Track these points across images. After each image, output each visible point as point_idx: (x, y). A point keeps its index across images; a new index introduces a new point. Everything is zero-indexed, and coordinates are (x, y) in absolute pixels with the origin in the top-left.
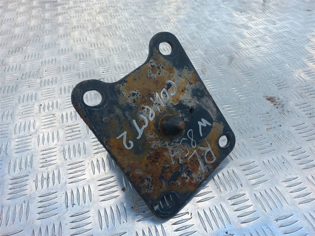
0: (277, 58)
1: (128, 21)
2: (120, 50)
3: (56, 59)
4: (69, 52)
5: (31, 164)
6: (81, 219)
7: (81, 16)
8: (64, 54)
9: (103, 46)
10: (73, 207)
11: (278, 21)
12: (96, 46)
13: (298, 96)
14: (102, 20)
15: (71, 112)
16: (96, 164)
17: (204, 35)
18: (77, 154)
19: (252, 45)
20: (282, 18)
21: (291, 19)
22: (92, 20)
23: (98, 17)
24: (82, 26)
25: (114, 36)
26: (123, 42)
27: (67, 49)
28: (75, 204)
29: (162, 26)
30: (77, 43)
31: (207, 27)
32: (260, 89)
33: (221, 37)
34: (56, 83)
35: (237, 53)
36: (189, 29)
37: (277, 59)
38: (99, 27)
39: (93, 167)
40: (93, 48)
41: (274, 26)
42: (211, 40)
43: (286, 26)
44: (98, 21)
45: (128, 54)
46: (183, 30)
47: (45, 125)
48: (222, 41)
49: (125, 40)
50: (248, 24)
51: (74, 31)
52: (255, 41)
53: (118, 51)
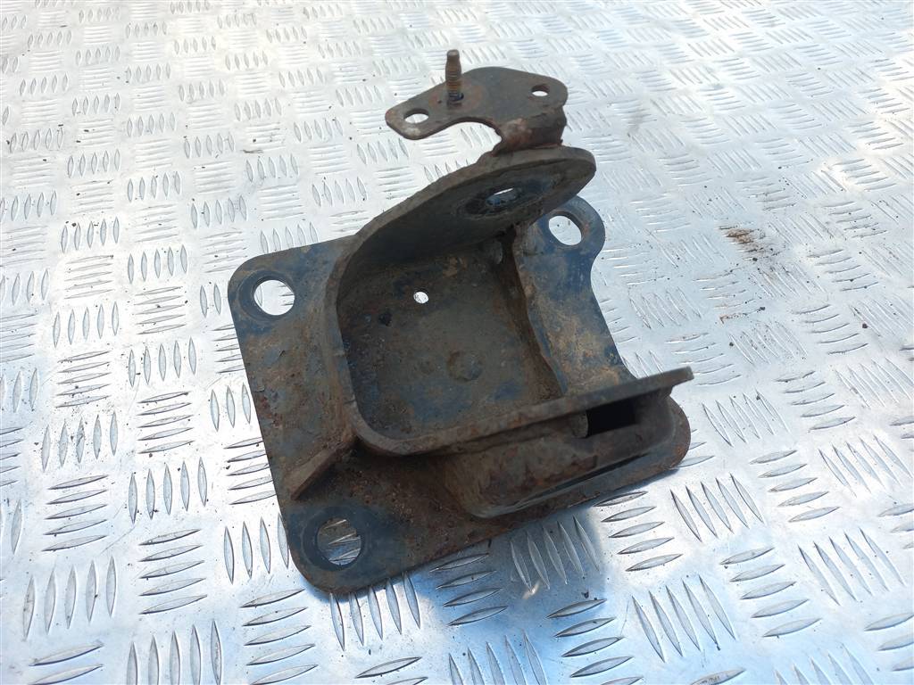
0: (770, 121)
2: (312, 80)
3: (117, 98)
4: (158, 78)
5: (31, 398)
6: (173, 552)
8: (143, 83)
9: (261, 65)
10: (151, 517)
11: (781, 16)
12: (242, 65)
13: (819, 229)
15: (157, 252)
16: (225, 402)
17: (562, 47)
18: (170, 371)
19: (701, 83)
20: (793, 8)
21: (819, 13)
24: (202, 5)
25: (297, 37)
26: (324, 57)
27: (153, 69)
28: (156, 511)
29: (442, 14)
30: (184, 53)
31: (574, 25)
32: (712, 207)
33: (612, 56)
34: (117, 168)
35: (654, 103)
36: (522, 27)
37: (769, 124)
39: (215, 409)
40: (234, 69)
41: (770, 30)
42: (584, 63)
43: (803, 33)
45: (337, 91)
46: (503, 31)
47: (75, 287)
48: (615, 66)
49: (330, 50)
50: (694, 20)
51: (177, 17)
52: (710, 71)
53: (307, 82)
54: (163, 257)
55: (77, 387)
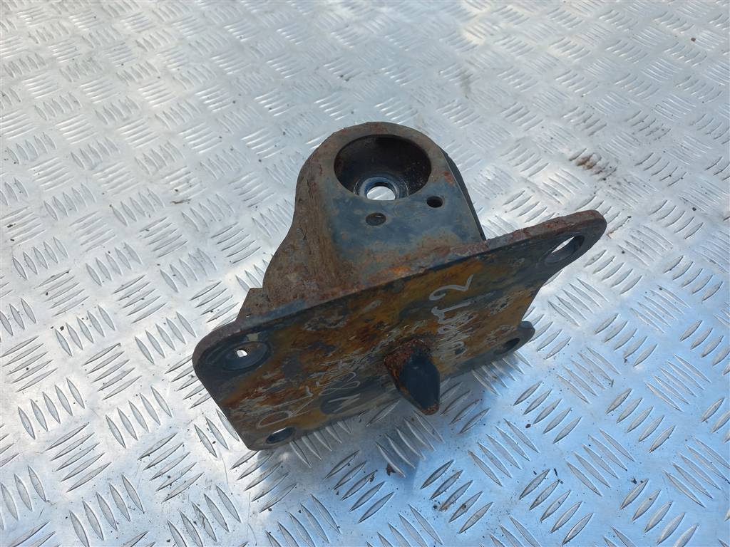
0: (555, 57)
1: (163, 21)
2: (188, 114)
3: (17, 183)
4: (45, 151)
5: (136, 503)
7: (10, 23)
8: (33, 160)
9: (133, 111)
12: (116, 116)
14: (83, 29)
15: (158, 326)
22: (54, 34)
23: (66, 18)
24: (36, 60)
25: (149, 74)
26: (185, 88)
27: (33, 142)
30: (52, 117)
33: (416, 26)
34: (65, 255)
35: (471, 63)
37: (557, 59)
38: (90, 53)
40: (110, 124)
44: (74, 35)
45: (216, 120)
47: (105, 386)
48: (424, 36)
49: (184, 79)
51: (20, 79)
53: (185, 118)
54: (166, 328)
55: (169, 477)
